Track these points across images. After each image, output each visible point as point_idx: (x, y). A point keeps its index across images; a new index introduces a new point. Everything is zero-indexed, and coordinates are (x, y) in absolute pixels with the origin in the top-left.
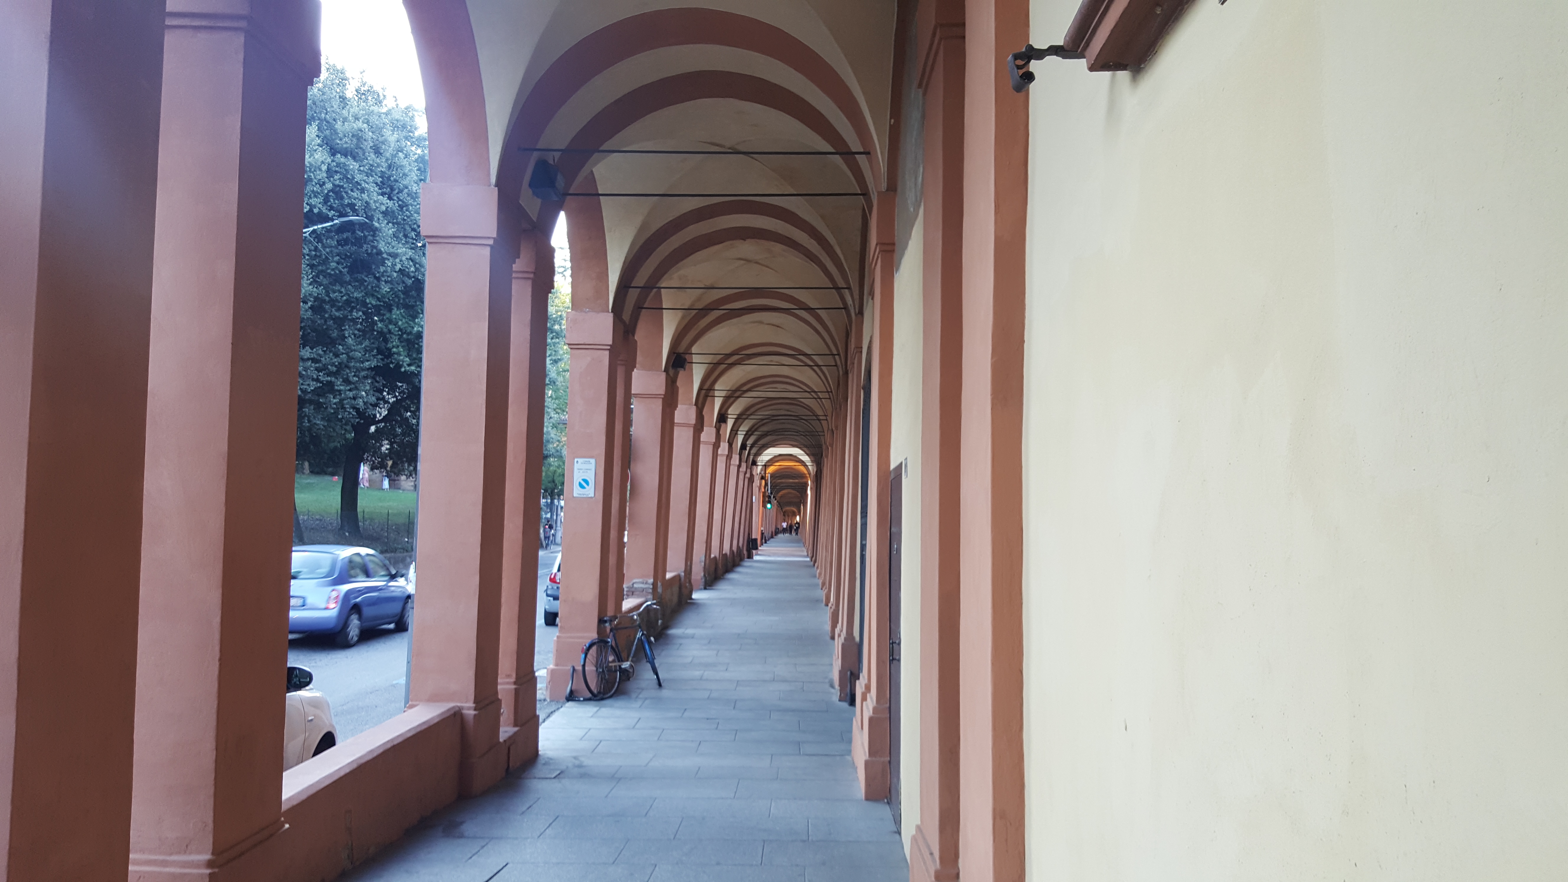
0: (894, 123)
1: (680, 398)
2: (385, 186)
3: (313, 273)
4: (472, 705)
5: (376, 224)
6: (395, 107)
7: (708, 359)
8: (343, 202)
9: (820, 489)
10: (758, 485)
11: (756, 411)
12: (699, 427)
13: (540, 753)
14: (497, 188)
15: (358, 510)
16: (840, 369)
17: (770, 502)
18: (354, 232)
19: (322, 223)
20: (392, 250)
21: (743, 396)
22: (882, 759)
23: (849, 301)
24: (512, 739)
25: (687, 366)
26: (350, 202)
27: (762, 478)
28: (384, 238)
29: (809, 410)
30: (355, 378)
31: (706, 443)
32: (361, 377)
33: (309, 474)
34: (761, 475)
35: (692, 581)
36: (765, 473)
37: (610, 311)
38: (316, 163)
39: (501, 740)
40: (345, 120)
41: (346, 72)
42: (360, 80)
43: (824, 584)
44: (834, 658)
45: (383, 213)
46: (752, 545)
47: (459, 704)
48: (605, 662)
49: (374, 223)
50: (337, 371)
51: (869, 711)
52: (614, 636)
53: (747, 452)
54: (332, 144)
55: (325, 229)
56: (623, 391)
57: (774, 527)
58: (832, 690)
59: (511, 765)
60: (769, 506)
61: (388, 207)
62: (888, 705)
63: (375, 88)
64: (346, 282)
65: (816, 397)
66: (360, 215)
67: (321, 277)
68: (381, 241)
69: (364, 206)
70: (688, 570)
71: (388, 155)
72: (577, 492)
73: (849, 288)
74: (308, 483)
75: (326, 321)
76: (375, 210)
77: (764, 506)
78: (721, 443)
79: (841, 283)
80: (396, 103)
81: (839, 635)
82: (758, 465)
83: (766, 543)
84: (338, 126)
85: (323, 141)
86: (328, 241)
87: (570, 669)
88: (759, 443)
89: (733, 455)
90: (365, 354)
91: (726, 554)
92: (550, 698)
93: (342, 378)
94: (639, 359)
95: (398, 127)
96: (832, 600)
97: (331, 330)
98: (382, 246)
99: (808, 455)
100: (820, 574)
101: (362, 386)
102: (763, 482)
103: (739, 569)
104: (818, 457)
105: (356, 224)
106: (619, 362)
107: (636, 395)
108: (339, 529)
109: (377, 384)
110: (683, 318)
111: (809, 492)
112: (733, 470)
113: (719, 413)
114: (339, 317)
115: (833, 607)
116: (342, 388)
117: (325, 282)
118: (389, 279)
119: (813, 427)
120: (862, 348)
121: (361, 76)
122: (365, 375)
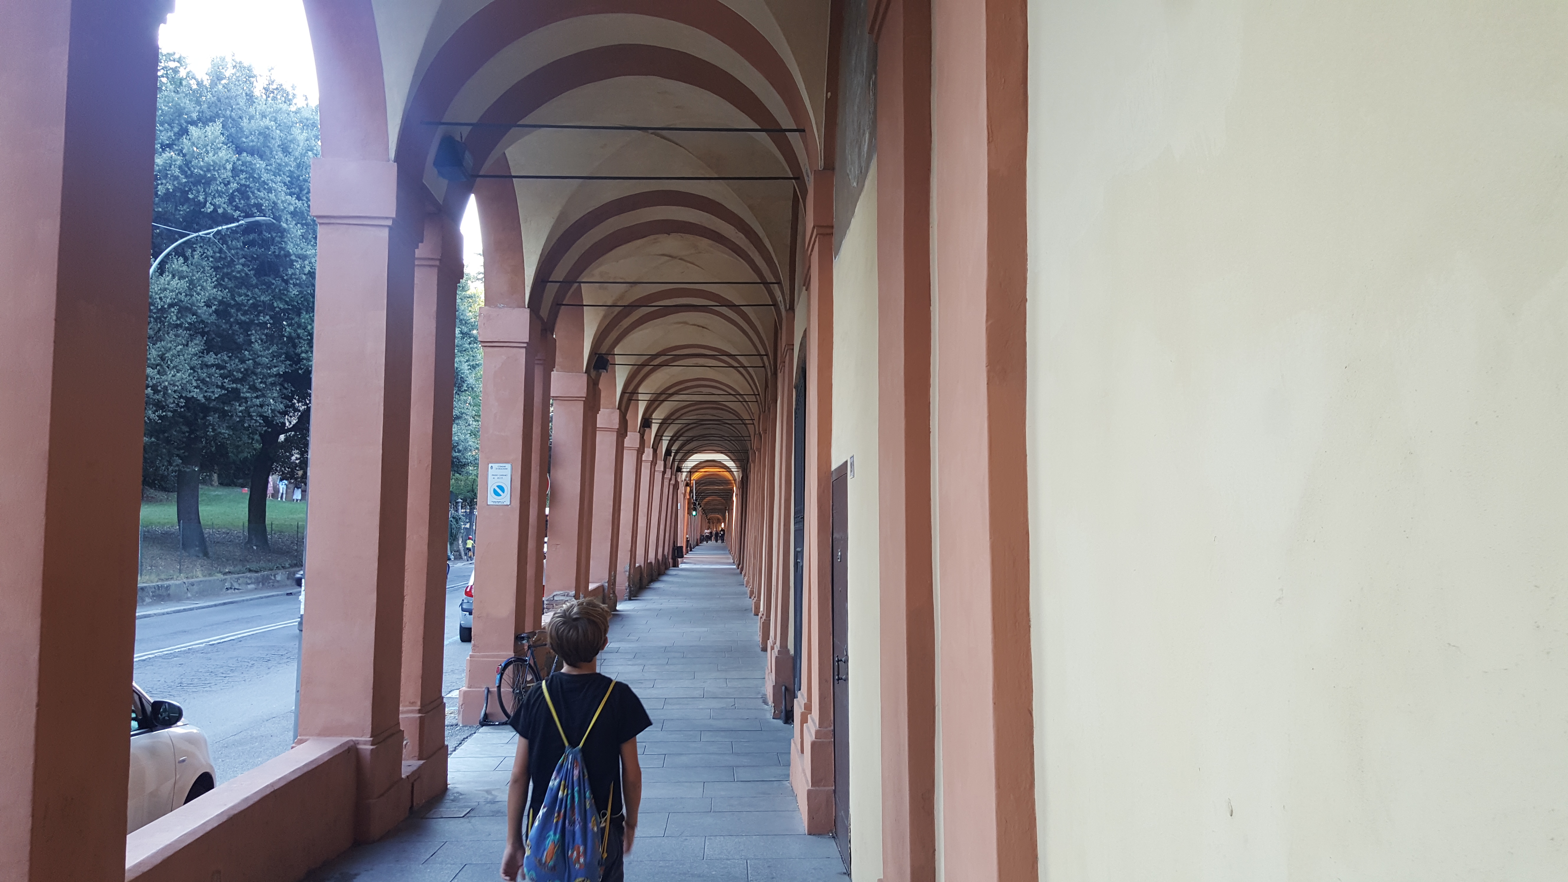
0: (831, 97)
1: (602, 402)
2: (294, 186)
3: (218, 276)
4: (368, 738)
5: (284, 225)
6: (305, 106)
7: (632, 360)
8: (249, 202)
9: (747, 494)
10: (683, 492)
11: (682, 415)
12: (622, 432)
13: (449, 786)
14: (396, 163)
15: (267, 522)
16: (769, 370)
17: (695, 510)
18: (260, 233)
19: (227, 224)
20: (300, 252)
21: (669, 399)
22: (827, 788)
23: (779, 298)
24: (416, 775)
25: (610, 367)
26: (256, 202)
27: (687, 485)
28: (292, 239)
29: (734, 414)
30: (261, 385)
31: (630, 448)
32: (268, 384)
33: (217, 486)
34: (685, 482)
35: (616, 592)
36: (690, 480)
37: (527, 307)
38: (220, 162)
39: (403, 776)
40: (251, 118)
41: (253, 70)
42: (268, 78)
43: (752, 593)
44: (767, 672)
45: (291, 213)
46: (678, 553)
47: (354, 739)
48: (523, 682)
49: (282, 223)
50: (242, 378)
51: (811, 735)
52: (532, 654)
53: (672, 458)
54: (238, 143)
55: (230, 230)
56: (541, 392)
57: (699, 535)
58: (766, 707)
59: (415, 804)
60: (694, 513)
61: (296, 208)
62: (832, 728)
63: (284, 87)
64: (252, 285)
65: (741, 400)
66: (267, 215)
67: (226, 280)
68: (289, 242)
69: (271, 206)
70: (612, 581)
71: (297, 154)
72: (492, 499)
73: (779, 283)
74: (217, 495)
75: (231, 326)
76: (283, 210)
77: (689, 513)
78: (646, 449)
79: (770, 278)
80: (306, 102)
81: (772, 648)
82: (683, 472)
83: (691, 551)
84: (245, 123)
85: (228, 140)
86: (234, 243)
87: (484, 691)
88: (684, 449)
89: (658, 461)
90: (273, 360)
91: (651, 563)
92: (462, 723)
93: (249, 384)
94: (558, 359)
95: (308, 126)
96: (761, 609)
97: (237, 335)
98: (290, 248)
99: (733, 460)
100: (748, 582)
101: (269, 393)
102: (688, 488)
103: (665, 578)
104: (744, 464)
105: (263, 224)
106: (536, 362)
107: (556, 398)
108: (248, 542)
109: (285, 391)
110: (605, 317)
111: (734, 499)
112: (658, 477)
113: (643, 418)
114: (245, 322)
115: (764, 617)
116: (248, 395)
117: (231, 285)
118: (298, 282)
119: (739, 432)
120: (793, 345)
121: (269, 74)
122: (273, 382)
